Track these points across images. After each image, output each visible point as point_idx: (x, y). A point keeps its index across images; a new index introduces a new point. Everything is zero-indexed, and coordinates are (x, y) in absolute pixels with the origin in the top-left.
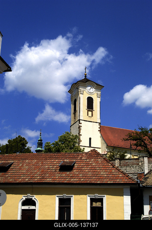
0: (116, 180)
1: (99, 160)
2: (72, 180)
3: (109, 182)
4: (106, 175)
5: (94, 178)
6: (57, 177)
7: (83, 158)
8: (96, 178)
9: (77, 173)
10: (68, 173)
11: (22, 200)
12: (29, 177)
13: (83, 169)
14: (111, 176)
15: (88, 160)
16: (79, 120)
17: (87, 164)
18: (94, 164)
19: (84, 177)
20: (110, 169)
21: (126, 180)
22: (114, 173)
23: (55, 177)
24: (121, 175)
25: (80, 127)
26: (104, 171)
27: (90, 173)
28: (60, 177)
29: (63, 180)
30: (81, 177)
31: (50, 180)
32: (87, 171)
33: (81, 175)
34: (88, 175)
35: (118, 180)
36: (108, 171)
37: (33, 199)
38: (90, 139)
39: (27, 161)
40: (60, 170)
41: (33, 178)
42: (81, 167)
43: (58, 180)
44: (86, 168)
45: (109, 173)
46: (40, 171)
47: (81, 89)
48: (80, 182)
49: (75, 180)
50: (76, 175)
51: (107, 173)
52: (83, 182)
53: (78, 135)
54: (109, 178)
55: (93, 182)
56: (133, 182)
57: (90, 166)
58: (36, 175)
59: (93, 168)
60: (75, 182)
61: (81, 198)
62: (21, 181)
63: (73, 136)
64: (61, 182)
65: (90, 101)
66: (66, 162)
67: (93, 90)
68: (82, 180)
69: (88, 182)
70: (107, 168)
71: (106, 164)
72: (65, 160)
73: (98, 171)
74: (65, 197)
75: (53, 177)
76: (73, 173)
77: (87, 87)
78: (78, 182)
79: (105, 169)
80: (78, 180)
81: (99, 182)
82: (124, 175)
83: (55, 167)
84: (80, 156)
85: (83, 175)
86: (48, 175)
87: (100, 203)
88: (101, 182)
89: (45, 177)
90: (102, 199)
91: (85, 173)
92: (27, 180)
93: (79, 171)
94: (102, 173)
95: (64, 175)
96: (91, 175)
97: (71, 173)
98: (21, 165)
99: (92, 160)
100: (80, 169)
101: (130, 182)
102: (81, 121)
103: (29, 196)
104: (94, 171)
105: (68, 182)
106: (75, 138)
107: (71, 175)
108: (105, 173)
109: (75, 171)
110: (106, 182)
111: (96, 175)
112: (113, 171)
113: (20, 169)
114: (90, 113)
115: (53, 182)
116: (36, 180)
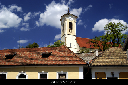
0: (74, 63)
1: (66, 51)
2: (48, 63)
3: (70, 64)
4: (68, 60)
5: (61, 61)
6: (39, 61)
7: (57, 50)
8: (63, 61)
9: (52, 59)
10: (46, 59)
11: (19, 75)
12: (23, 62)
13: (56, 56)
14: (72, 60)
15: (59, 51)
16: (65, 34)
17: (59, 53)
18: (62, 53)
19: (55, 61)
20: (72, 56)
21: (81, 62)
22: (74, 58)
23: (38, 61)
24: (78, 60)
25: (65, 38)
26: (68, 57)
27: (59, 58)
28: (41, 61)
29: (42, 63)
30: (53, 61)
31: (35, 63)
32: (57, 57)
33: (54, 60)
34: (58, 60)
35: (76, 62)
36: (71, 57)
37: (25, 74)
38: (71, 44)
39: (24, 52)
40: (42, 57)
41: (26, 62)
42: (54, 55)
43: (39, 63)
44: (57, 56)
45: (71, 58)
46: (30, 58)
47: (66, 18)
48: (52, 64)
49: (50, 63)
50: (51, 60)
51: (70, 58)
52: (54, 64)
53: (64, 42)
54: (70, 61)
55: (60, 64)
56: (85, 64)
57: (60, 55)
58: (27, 60)
59: (61, 56)
60: (49, 64)
61: (53, 74)
62: (18, 64)
63: (62, 42)
64: (41, 64)
65: (71, 24)
66: (47, 53)
67: (72, 19)
68: (54, 62)
69: (57, 64)
70: (70, 56)
71: (70, 53)
72: (46, 51)
73: (65, 57)
74: (43, 73)
75: (37, 61)
76: (49, 59)
77: (69, 17)
78: (51, 64)
79: (69, 56)
80: (51, 63)
81: (64, 64)
82: (79, 60)
83: (40, 55)
84: (55, 49)
85: (55, 60)
86: (34, 60)
87: (65, 77)
88: (65, 64)
89: (33, 61)
90: (66, 74)
91: (56, 59)
92: (21, 63)
93: (53, 57)
94: (66, 58)
95: (44, 60)
96: (59, 60)
97: (48, 59)
98: (20, 55)
99: (62, 51)
100: (54, 56)
101: (83, 64)
102: (66, 35)
103: (23, 73)
104: (62, 57)
105: (45, 64)
106: (63, 43)
107: (48, 60)
108: (68, 58)
109: (50, 57)
110: (68, 64)
111: (62, 60)
112: (74, 57)
113: (19, 57)
114: (71, 31)
115: (36, 64)
116: (27, 63)
